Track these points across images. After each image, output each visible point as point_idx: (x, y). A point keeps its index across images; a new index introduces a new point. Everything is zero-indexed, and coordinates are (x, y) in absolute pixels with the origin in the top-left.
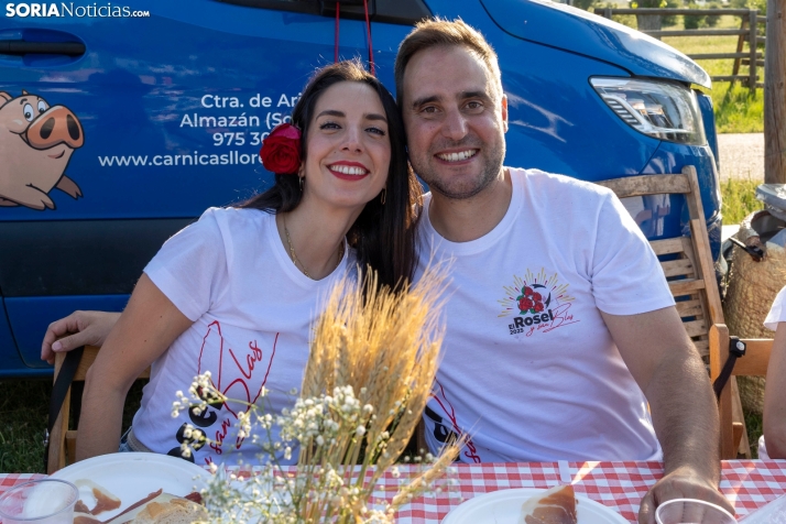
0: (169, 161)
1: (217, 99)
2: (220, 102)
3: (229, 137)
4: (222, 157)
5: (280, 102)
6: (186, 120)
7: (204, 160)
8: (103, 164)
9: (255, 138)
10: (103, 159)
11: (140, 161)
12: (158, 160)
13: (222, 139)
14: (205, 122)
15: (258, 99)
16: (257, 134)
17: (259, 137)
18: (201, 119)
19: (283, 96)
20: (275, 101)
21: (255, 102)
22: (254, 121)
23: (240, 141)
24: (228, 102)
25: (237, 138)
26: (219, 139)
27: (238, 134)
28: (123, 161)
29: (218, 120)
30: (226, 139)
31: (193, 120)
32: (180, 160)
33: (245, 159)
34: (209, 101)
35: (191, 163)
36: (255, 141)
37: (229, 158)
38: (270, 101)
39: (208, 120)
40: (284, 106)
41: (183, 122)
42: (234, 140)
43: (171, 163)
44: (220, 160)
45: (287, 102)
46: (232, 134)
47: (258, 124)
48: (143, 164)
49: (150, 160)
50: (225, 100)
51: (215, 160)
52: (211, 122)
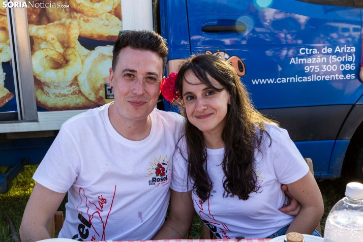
0: (284, 80)
1: (307, 50)
2: (308, 51)
3: (312, 68)
4: (308, 78)
5: (336, 50)
6: (293, 61)
7: (300, 79)
8: (254, 83)
9: (324, 68)
10: (254, 81)
11: (271, 81)
12: (279, 80)
13: (309, 69)
14: (301, 61)
15: (326, 49)
16: (325, 66)
17: (326, 67)
18: (300, 60)
19: (338, 47)
20: (334, 50)
21: (324, 51)
22: (324, 60)
23: (317, 70)
24: (312, 51)
25: (316, 68)
26: (307, 69)
27: (316, 66)
28: (263, 81)
29: (307, 60)
30: (311, 69)
31: (295, 60)
32: (289, 80)
33: (319, 78)
34: (303, 51)
35: (294, 81)
36: (324, 69)
37: (311, 78)
38: (331, 50)
39: (302, 60)
40: (338, 52)
41: (291, 62)
42: (314, 69)
43: (285, 82)
44: (307, 79)
45: (339, 50)
46: (313, 67)
47: (325, 61)
48: (272, 82)
49: (275, 80)
50: (310, 50)
51: (305, 79)
52: (304, 61)
